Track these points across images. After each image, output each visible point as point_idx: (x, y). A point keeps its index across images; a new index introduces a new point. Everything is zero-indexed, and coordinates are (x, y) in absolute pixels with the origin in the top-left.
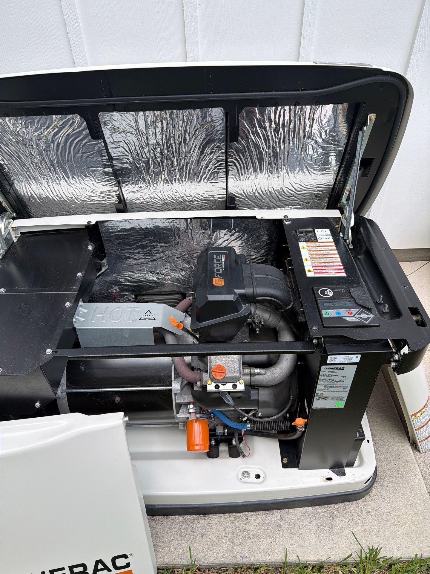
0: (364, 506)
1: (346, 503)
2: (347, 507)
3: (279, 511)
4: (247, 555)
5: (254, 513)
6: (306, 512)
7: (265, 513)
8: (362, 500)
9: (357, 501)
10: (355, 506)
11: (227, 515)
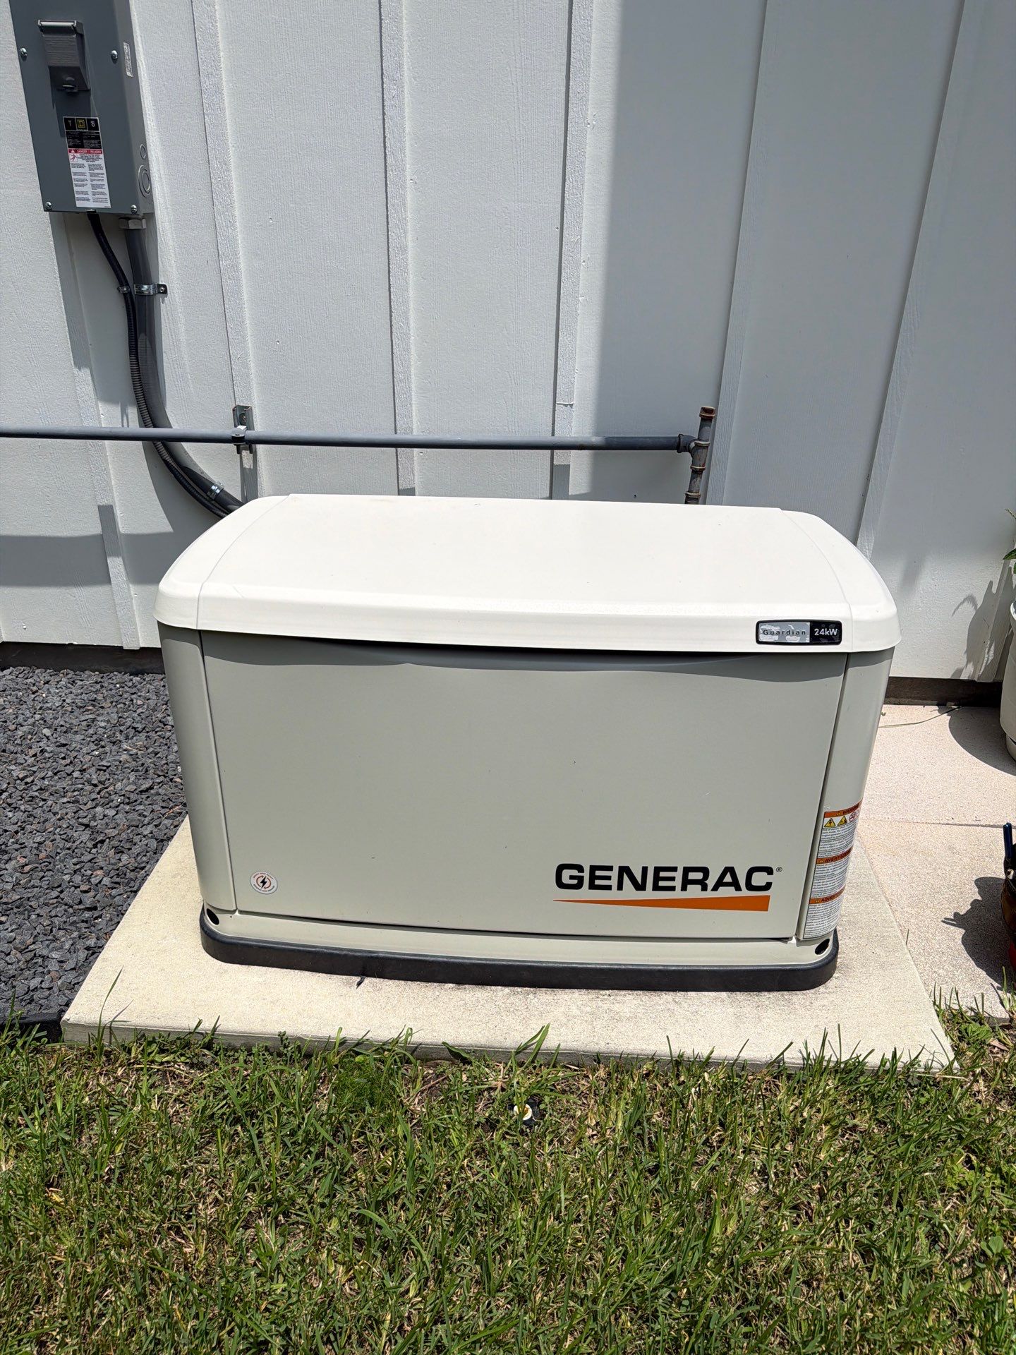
0: (817, 999)
1: (785, 993)
2: (786, 997)
3: (671, 993)
4: (616, 1041)
5: (630, 992)
6: (716, 998)
7: (648, 993)
8: (812, 991)
9: (805, 992)
10: (800, 996)
11: (584, 991)
